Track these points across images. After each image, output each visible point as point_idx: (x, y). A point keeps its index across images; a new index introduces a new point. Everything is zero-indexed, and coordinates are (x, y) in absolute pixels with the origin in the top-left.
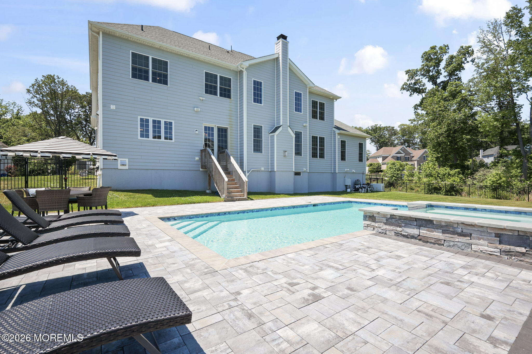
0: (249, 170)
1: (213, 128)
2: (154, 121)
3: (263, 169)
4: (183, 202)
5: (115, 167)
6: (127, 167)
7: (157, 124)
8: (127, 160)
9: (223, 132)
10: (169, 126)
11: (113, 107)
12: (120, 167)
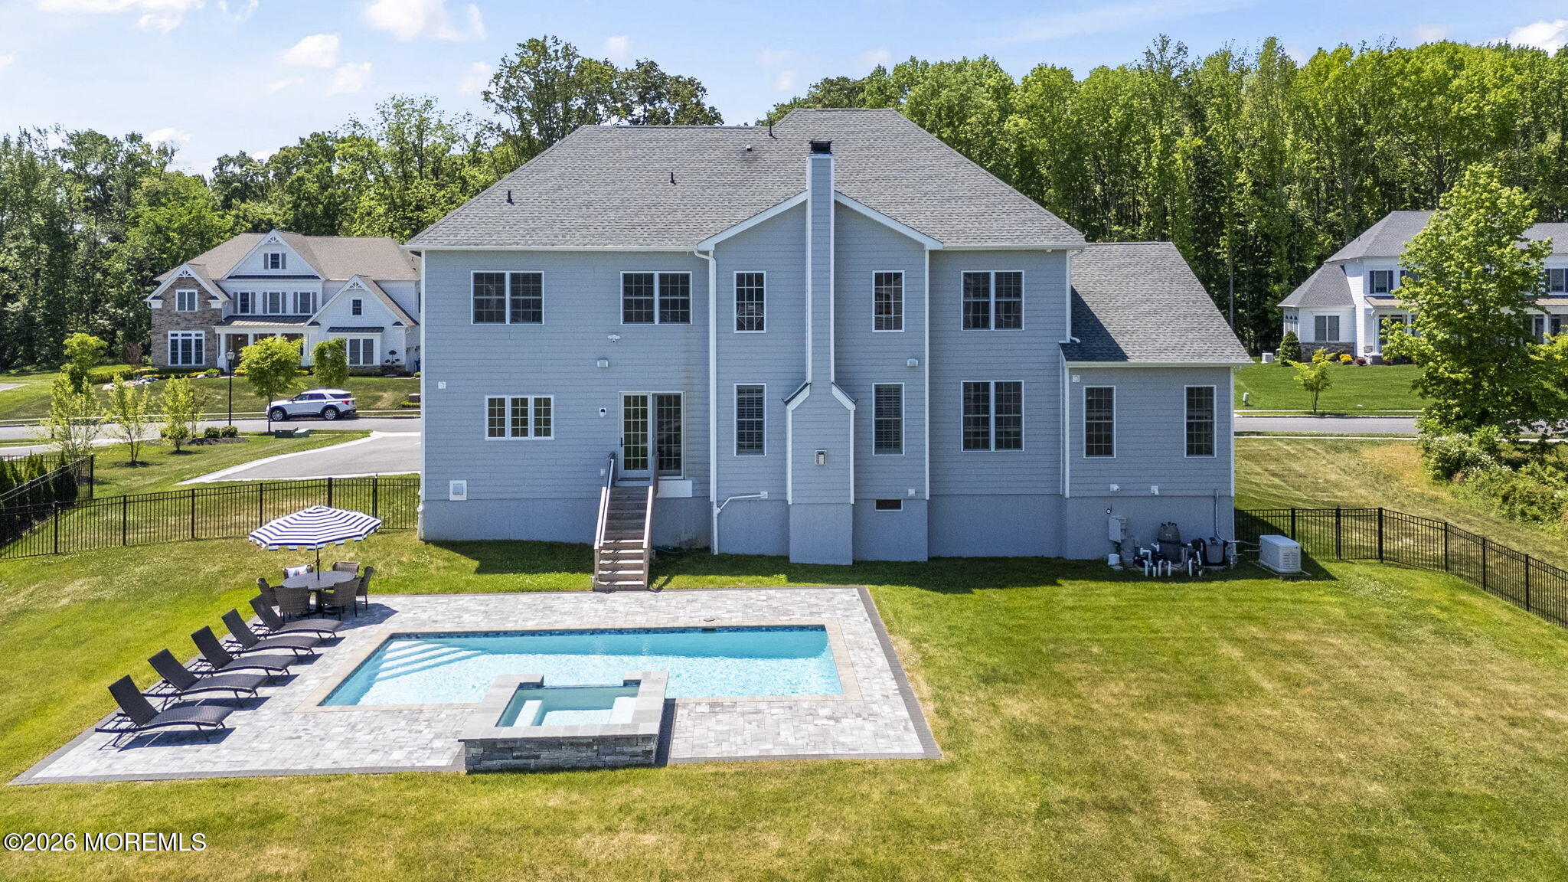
0: (722, 499)
1: (644, 399)
2: (515, 402)
3: (764, 495)
4: (509, 586)
5: (444, 497)
6: (464, 497)
7: (520, 405)
8: (464, 483)
9: (669, 406)
10: (543, 406)
11: (442, 385)
12: (452, 497)
